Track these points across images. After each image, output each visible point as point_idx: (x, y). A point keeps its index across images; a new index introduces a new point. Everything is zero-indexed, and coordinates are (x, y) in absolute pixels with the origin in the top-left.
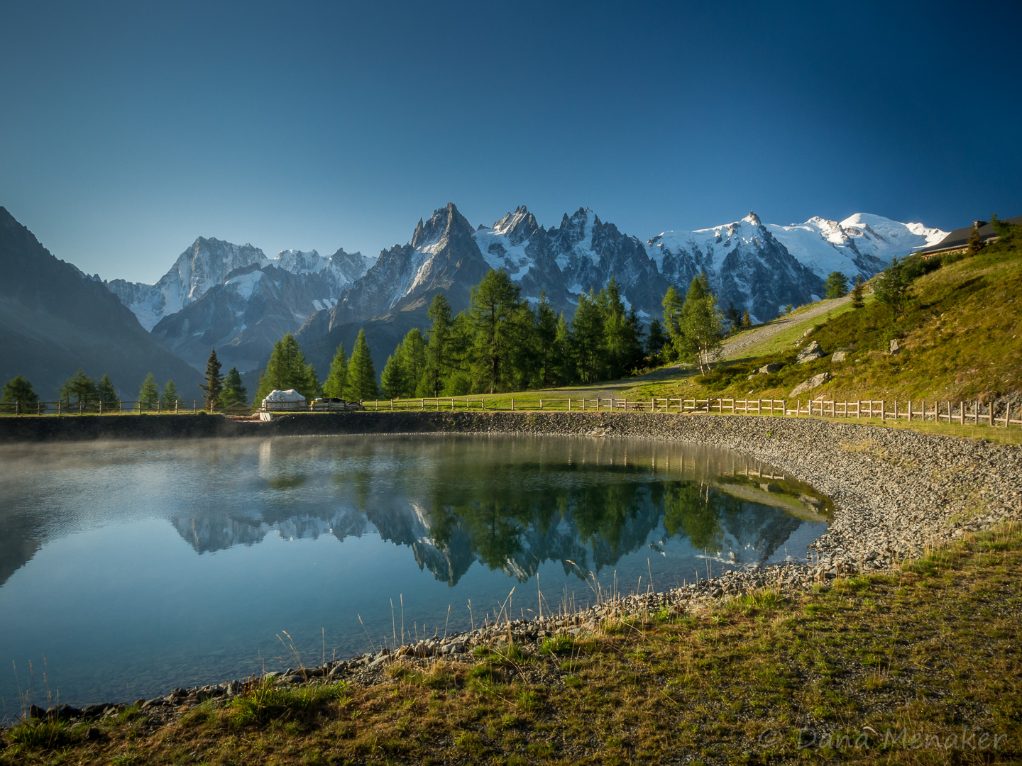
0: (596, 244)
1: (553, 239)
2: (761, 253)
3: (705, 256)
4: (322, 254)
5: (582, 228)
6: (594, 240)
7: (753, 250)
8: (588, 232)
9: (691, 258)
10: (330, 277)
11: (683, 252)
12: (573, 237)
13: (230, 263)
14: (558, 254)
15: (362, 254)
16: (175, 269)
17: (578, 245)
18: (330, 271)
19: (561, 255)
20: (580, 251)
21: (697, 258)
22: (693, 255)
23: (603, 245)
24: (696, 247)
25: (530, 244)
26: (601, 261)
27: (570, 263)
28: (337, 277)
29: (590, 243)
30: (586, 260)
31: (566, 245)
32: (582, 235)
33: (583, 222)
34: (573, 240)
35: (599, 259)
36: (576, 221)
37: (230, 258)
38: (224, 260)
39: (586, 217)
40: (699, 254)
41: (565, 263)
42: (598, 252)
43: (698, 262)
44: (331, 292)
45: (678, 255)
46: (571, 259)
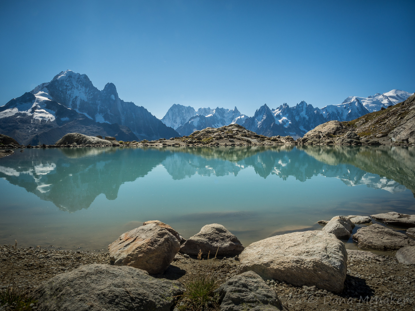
0: (307, 113)
1: (293, 111)
2: (360, 113)
3: (340, 113)
4: (211, 108)
5: (302, 108)
6: (306, 112)
7: (357, 111)
8: (304, 109)
9: (336, 114)
10: (216, 117)
11: (333, 112)
12: (300, 111)
13: (184, 112)
14: (295, 116)
15: (224, 108)
16: (168, 113)
17: (302, 113)
18: (215, 115)
19: (296, 117)
20: (302, 115)
21: (338, 114)
22: (336, 113)
23: (309, 113)
24: (338, 110)
25: (289, 115)
26: (309, 118)
27: (299, 119)
28: (217, 116)
29: (305, 112)
30: (304, 118)
31: (298, 113)
32: (303, 110)
33: (303, 106)
34: (300, 112)
35: (308, 118)
36: (300, 106)
37: (184, 111)
38: (183, 111)
39: (303, 104)
40: (338, 113)
41: (298, 119)
42: (308, 116)
43: (338, 115)
44: (216, 121)
45: (332, 113)
46: (299, 118)
